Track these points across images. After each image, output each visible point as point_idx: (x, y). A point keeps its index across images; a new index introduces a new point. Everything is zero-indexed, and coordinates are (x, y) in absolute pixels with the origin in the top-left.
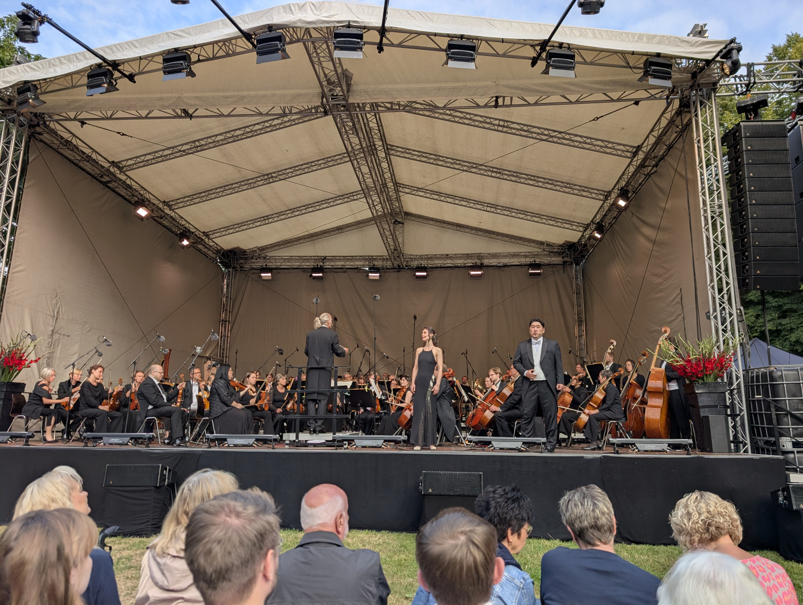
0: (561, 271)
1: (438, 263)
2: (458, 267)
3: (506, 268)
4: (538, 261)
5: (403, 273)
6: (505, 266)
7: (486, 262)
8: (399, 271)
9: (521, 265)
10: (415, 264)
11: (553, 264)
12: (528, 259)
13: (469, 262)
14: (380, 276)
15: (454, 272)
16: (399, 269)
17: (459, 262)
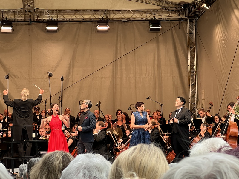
0: (177, 27)
1: (67, 17)
2: (85, 21)
3: (129, 23)
4: (158, 17)
5: (34, 26)
6: (129, 21)
7: (112, 17)
8: (29, 25)
9: (143, 21)
10: (46, 17)
11: (171, 21)
12: (149, 15)
13: (97, 17)
14: (13, 30)
15: (83, 26)
16: (30, 22)
17: (87, 16)
